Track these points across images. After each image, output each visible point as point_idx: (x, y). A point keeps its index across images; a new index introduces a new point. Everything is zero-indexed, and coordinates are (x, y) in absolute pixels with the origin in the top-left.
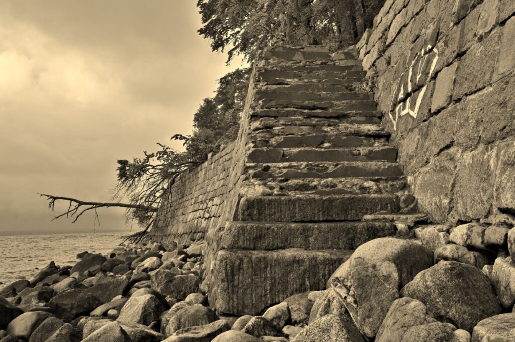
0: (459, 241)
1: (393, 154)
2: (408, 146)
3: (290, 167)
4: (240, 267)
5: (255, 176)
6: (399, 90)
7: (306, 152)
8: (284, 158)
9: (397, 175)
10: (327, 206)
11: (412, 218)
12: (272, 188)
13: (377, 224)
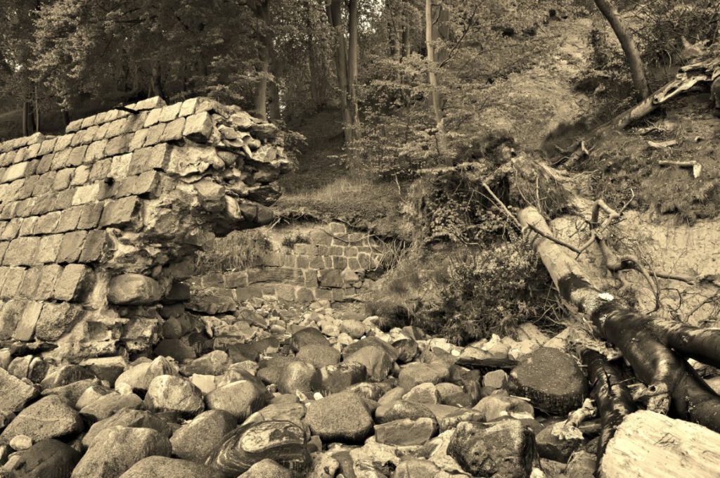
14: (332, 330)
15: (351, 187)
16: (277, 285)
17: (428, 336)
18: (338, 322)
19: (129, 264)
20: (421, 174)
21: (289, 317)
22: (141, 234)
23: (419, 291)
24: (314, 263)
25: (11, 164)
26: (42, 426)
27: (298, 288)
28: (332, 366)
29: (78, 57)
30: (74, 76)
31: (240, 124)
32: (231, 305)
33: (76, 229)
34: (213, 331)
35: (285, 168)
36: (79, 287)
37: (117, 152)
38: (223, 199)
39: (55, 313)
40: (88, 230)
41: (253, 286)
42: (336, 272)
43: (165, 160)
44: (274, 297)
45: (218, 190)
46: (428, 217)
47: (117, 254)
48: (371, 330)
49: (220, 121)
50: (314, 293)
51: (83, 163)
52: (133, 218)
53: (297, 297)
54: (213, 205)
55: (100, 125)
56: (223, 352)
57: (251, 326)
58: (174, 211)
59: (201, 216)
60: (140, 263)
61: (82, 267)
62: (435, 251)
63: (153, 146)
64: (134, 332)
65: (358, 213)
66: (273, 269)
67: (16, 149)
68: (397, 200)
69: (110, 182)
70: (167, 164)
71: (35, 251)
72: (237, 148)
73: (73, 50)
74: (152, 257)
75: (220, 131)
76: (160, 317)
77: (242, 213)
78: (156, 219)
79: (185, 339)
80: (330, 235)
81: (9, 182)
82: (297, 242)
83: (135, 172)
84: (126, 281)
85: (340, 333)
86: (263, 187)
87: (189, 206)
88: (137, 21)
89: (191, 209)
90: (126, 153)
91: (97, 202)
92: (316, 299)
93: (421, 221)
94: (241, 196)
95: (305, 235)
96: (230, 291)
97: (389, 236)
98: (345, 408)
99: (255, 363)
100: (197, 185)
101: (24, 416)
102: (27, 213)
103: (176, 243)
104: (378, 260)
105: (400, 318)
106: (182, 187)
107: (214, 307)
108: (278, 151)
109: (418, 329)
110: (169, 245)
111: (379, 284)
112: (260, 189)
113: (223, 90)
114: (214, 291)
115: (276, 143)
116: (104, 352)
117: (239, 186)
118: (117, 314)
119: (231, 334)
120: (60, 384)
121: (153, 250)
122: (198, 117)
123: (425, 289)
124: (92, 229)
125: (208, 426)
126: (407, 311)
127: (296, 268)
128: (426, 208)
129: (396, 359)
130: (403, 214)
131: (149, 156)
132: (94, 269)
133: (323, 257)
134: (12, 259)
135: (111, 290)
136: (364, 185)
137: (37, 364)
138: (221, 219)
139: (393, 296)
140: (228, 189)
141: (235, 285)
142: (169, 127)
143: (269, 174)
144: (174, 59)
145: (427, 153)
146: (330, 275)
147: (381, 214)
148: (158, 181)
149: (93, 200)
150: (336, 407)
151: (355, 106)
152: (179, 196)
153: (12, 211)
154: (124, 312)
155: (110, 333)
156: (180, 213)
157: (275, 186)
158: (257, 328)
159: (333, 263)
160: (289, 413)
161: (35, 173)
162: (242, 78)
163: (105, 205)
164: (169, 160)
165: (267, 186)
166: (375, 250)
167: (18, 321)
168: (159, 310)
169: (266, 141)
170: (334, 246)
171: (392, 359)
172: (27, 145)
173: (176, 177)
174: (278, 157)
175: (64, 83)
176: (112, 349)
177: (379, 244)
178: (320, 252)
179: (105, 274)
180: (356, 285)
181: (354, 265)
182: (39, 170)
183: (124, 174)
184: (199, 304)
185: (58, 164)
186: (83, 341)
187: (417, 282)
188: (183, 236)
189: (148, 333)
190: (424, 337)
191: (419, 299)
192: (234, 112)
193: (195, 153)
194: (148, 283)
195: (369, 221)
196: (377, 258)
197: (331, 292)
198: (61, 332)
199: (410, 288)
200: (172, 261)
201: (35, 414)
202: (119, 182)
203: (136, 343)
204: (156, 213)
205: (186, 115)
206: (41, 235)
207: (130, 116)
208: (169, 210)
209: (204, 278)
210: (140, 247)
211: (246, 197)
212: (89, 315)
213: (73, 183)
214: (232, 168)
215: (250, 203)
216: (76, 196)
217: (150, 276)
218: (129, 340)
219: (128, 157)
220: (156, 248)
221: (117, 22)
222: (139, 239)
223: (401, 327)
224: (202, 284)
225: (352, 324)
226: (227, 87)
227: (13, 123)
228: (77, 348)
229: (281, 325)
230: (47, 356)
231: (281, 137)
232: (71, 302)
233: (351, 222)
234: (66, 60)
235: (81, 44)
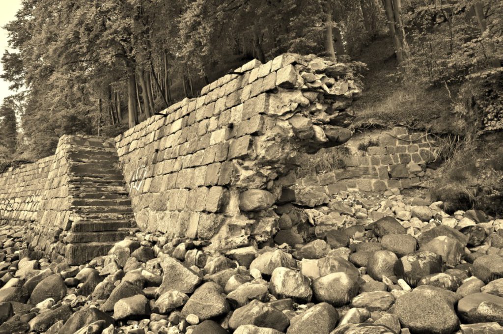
0: (147, 239)
1: (129, 203)
2: (135, 201)
3: (90, 208)
4: (77, 250)
5: (76, 212)
6: (133, 176)
7: (96, 201)
8: (87, 204)
9: (130, 212)
10: (105, 225)
11: (134, 229)
12: (83, 218)
13: (123, 232)
14: (404, 215)
15: (407, 97)
16: (357, 180)
17: (490, 217)
18: (408, 207)
19: (251, 183)
20: (471, 78)
21: (370, 205)
22: (256, 161)
23: (478, 179)
24: (384, 161)
25: (174, 121)
26: (203, 308)
27: (373, 181)
28: (412, 257)
29: (205, 41)
30: (204, 54)
31: (316, 69)
32: (325, 199)
33: (214, 162)
34: (314, 220)
35: (357, 96)
36: (220, 203)
37: (233, 105)
38: (312, 128)
39: (208, 221)
40: (221, 162)
41: (340, 183)
42: (402, 166)
43: (266, 105)
44: (356, 190)
45: (307, 123)
46: (479, 114)
47: (242, 178)
48: (437, 214)
49: (301, 69)
50: (386, 183)
51: (213, 115)
52: (249, 152)
53: (373, 188)
54: (305, 134)
55: (221, 86)
56: (323, 241)
57: (341, 215)
58: (277, 142)
59: (296, 143)
60: (258, 181)
61: (220, 188)
62: (488, 142)
63: (256, 96)
64: (259, 229)
65: (416, 117)
66: (353, 168)
67: (175, 111)
68: (449, 102)
69: (231, 126)
70: (267, 109)
71: (192, 178)
72: (318, 88)
73: (201, 37)
74: (266, 176)
75: (302, 77)
76: (276, 215)
77: (327, 136)
78: (265, 149)
79: (295, 228)
80: (395, 138)
81: (174, 133)
82: (369, 146)
83: (247, 117)
84: (250, 196)
85: (412, 217)
86: (340, 114)
87: (287, 137)
88: (237, 8)
89: (289, 138)
90: (239, 104)
91: (225, 141)
92: (388, 188)
93: (472, 118)
94: (325, 123)
95: (375, 140)
96: (323, 188)
97: (444, 132)
98: (430, 304)
99: (347, 249)
100: (290, 120)
101: (192, 300)
102: (185, 153)
103: (281, 164)
104: (437, 152)
105: (462, 203)
106: (281, 124)
107: (313, 202)
108: (349, 84)
109: (480, 211)
110: (276, 166)
111: (439, 173)
112: (338, 115)
113: (301, 41)
114: (312, 189)
115: (346, 78)
116: (241, 244)
117: (322, 116)
118: (247, 218)
119: (327, 223)
120: (214, 272)
121: (266, 171)
122: (285, 69)
123: (484, 176)
124: (224, 161)
125: (316, 321)
126: (468, 197)
127: (370, 166)
128: (476, 107)
129: (466, 244)
130: (456, 113)
131: (255, 105)
132: (228, 189)
133: (391, 155)
134: (180, 184)
135: (241, 202)
136: (418, 94)
137: (200, 256)
138: (312, 143)
139: (454, 184)
140: (314, 120)
141: (327, 183)
142: (266, 81)
143: (344, 103)
144: (265, 28)
145: (475, 60)
146: (399, 168)
147: (435, 116)
148: (263, 123)
149: (222, 140)
150: (422, 303)
151: (402, 31)
152: (280, 131)
153: (177, 151)
154: (252, 216)
155: (243, 231)
156: (281, 142)
157: (349, 111)
158: (346, 216)
159: (399, 160)
160: (379, 301)
161: (187, 126)
162: (313, 30)
163: (230, 143)
164: (268, 105)
165: (344, 113)
166: (433, 145)
167: (188, 225)
168: (275, 210)
169: (338, 77)
170: (399, 145)
171: (463, 245)
172: (181, 108)
173: (275, 117)
174: (349, 88)
175: (199, 60)
176: (246, 242)
177: (436, 140)
178: (388, 151)
179: (236, 191)
180: (420, 174)
181: (416, 159)
182: (189, 123)
183: (240, 120)
184: (303, 200)
185: (199, 118)
186: (227, 238)
187: (475, 171)
188: (285, 159)
189: (268, 229)
190: (487, 218)
191: (478, 185)
192: (311, 60)
193: (286, 97)
194: (265, 195)
195: (425, 123)
196: (435, 152)
197: (400, 182)
198: (212, 234)
199: (469, 177)
200: (280, 176)
201: (199, 299)
202: (237, 126)
203: (261, 236)
204: (264, 146)
205: (276, 69)
206: (194, 167)
207: (239, 77)
208: (273, 142)
209: (304, 180)
210: (257, 170)
211: (328, 123)
212: (228, 221)
213: (209, 130)
214: (315, 104)
215: (332, 127)
216: (212, 139)
217: (266, 189)
218: (256, 234)
219: (240, 107)
220: (268, 169)
221: (224, 11)
222: (256, 164)
223: (465, 210)
224: (303, 184)
225: (421, 210)
226: (304, 39)
227: (179, 88)
228: (223, 243)
229: (364, 213)
230: (206, 249)
231: (351, 72)
232: (216, 213)
233: (411, 126)
234: (198, 44)
235: (205, 32)
